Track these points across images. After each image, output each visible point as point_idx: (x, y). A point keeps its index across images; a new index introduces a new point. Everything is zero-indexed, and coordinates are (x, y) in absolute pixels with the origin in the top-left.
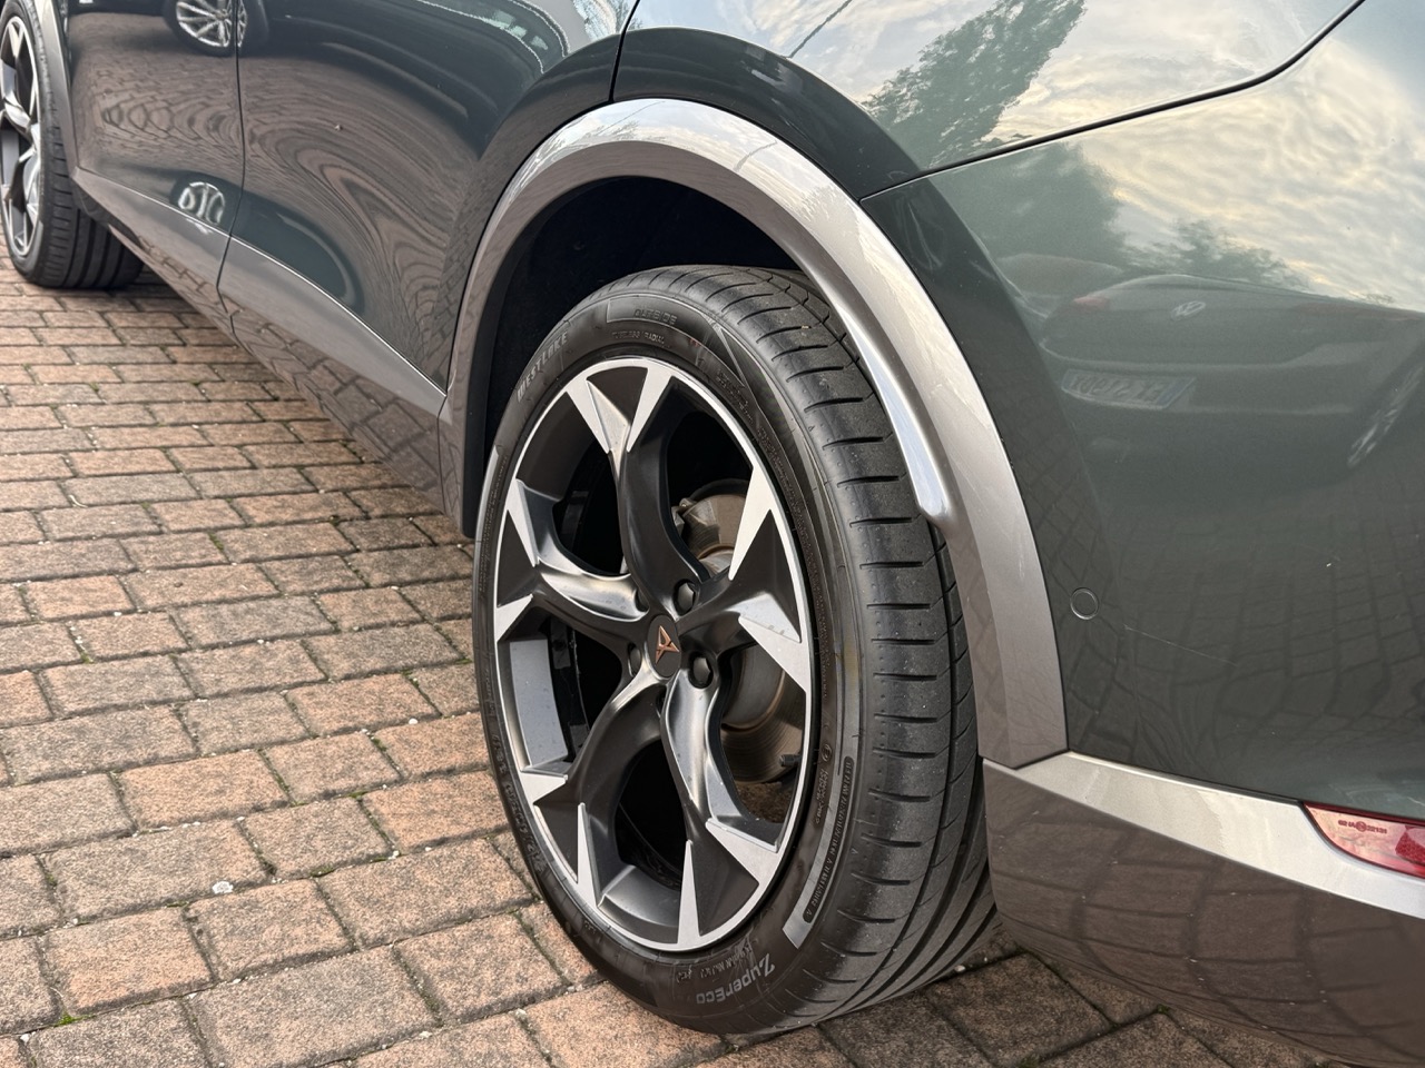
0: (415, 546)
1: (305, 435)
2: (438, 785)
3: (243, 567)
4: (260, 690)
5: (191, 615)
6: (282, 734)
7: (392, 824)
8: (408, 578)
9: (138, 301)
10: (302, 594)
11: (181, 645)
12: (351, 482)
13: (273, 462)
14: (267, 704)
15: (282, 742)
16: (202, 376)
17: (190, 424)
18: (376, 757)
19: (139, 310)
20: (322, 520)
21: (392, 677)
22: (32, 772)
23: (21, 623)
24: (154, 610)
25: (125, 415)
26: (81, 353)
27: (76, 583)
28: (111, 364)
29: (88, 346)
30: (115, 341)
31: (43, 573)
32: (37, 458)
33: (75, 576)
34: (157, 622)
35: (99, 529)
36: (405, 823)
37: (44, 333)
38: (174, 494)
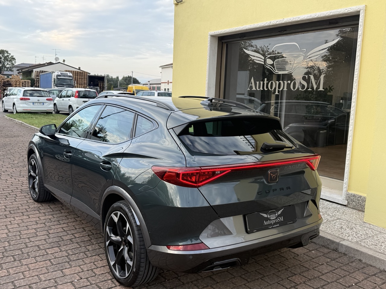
0: (100, 238)
1: (84, 222)
2: (102, 268)
3: (75, 244)
4: (79, 259)
5: (68, 251)
6: (82, 264)
7: (96, 272)
8: (99, 242)
9: (55, 202)
10: (84, 246)
11: (68, 255)
12: (91, 229)
13: (79, 228)
14: (80, 261)
15: (82, 265)
16: (67, 215)
17: (66, 223)
18: (94, 265)
19: (55, 204)
20: (86, 236)
21: (96, 256)
22: (51, 271)
23: (46, 255)
24: (64, 251)
25: (55, 223)
26: (47, 213)
27: (52, 249)
28: (52, 215)
29: (47, 212)
30: (52, 211)
31: (48, 248)
32: (43, 232)
33: (52, 248)
34: (64, 252)
35: (54, 241)
36: (98, 272)
37: (40, 211)
38: (64, 234)
